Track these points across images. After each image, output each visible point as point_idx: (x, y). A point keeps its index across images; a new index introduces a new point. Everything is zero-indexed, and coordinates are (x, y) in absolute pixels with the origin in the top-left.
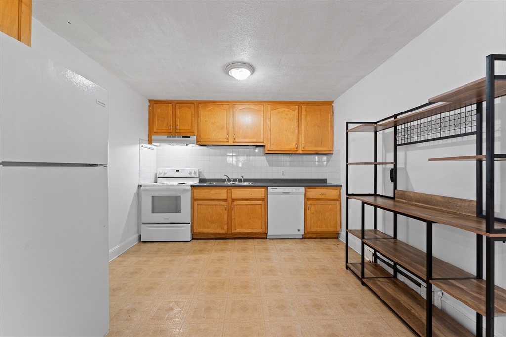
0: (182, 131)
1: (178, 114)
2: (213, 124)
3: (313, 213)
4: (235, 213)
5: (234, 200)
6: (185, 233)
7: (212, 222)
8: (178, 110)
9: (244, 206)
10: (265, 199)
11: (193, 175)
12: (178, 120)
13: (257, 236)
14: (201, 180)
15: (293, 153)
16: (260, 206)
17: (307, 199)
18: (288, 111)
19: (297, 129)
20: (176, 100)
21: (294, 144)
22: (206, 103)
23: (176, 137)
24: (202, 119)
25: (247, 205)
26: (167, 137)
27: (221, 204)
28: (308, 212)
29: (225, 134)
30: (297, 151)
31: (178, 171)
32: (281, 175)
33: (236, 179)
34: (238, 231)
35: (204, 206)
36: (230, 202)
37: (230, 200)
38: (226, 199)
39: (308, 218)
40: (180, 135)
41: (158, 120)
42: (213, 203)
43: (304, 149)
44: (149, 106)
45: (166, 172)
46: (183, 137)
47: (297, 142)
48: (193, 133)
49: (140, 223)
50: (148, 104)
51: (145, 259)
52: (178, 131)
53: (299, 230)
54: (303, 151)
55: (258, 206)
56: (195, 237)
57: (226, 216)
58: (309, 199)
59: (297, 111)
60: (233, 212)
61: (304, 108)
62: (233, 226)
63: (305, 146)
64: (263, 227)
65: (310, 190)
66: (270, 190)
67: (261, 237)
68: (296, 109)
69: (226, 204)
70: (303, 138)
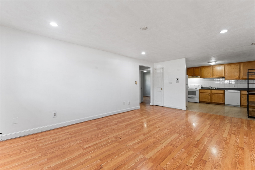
0: (196, 75)
2: (206, 72)
3: (244, 99)
5: (212, 93)
6: (197, 100)
7: (205, 99)
8: (195, 70)
10: (224, 93)
11: (199, 86)
12: (195, 72)
14: (202, 88)
15: (238, 79)
16: (222, 95)
17: (241, 94)
20: (194, 67)
24: (202, 71)
25: (217, 95)
27: (208, 94)
28: (242, 98)
29: (210, 75)
31: (194, 85)
33: (214, 88)
35: (203, 94)
36: (211, 94)
37: (211, 93)
39: (242, 100)
42: (206, 94)
45: (191, 85)
47: (239, 76)
48: (199, 75)
53: (238, 104)
54: (242, 79)
56: (200, 102)
57: (210, 97)
58: (243, 94)
59: (239, 66)
60: (212, 96)
61: (242, 64)
62: (212, 100)
63: (243, 77)
64: (223, 102)
65: (243, 92)
66: (225, 91)
67: (223, 104)
68: (238, 65)
69: (210, 94)
70: (242, 74)
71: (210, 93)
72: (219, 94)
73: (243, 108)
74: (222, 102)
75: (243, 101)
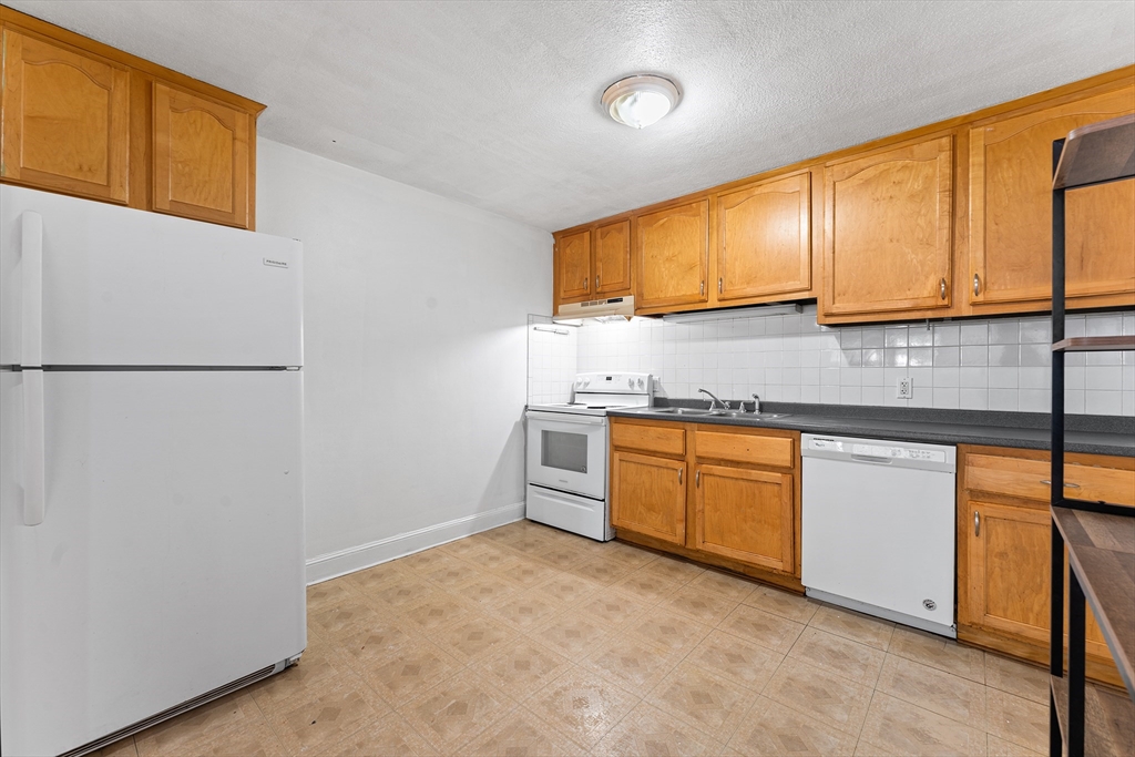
0: (606, 289)
1: (600, 252)
2: (669, 259)
3: (1002, 555)
4: (703, 497)
5: (701, 460)
6: (593, 521)
7: (651, 508)
8: (600, 242)
9: (726, 480)
10: (793, 470)
11: (637, 389)
12: (599, 265)
13: (774, 580)
15: (930, 315)
16: (776, 488)
17: (966, 494)
18: (905, 167)
19: (947, 223)
20: (596, 222)
21: (932, 282)
22: (652, 213)
23: (596, 304)
24: (646, 253)
25: (737, 479)
26: (583, 305)
27: (670, 466)
28: (975, 545)
29: (698, 282)
30: (947, 307)
31: (609, 379)
32: (898, 393)
33: (739, 402)
34: (710, 547)
35: (633, 465)
36: (692, 469)
37: (691, 459)
38: (682, 455)
39: (976, 570)
40: (604, 297)
41: (567, 272)
42: (653, 460)
43: (981, 298)
44: (555, 246)
45: (587, 380)
46: (609, 301)
47: (946, 275)
48: (626, 290)
49: (526, 483)
50: (552, 241)
51: (495, 552)
52: (599, 290)
53: (929, 605)
54: (974, 304)
55: (769, 486)
56: (620, 536)
57: (680, 499)
58: (980, 495)
59: (945, 156)
60: (698, 492)
61: (977, 137)
62: (699, 529)
63: (984, 287)
64: (788, 558)
65: (982, 459)
66: (808, 441)
67: (788, 584)
68: (941, 150)
69: (680, 466)
70: (973, 255)
71: (681, 458)
72: (755, 474)
73: (977, 654)
74: (779, 566)
75: (989, 575)
